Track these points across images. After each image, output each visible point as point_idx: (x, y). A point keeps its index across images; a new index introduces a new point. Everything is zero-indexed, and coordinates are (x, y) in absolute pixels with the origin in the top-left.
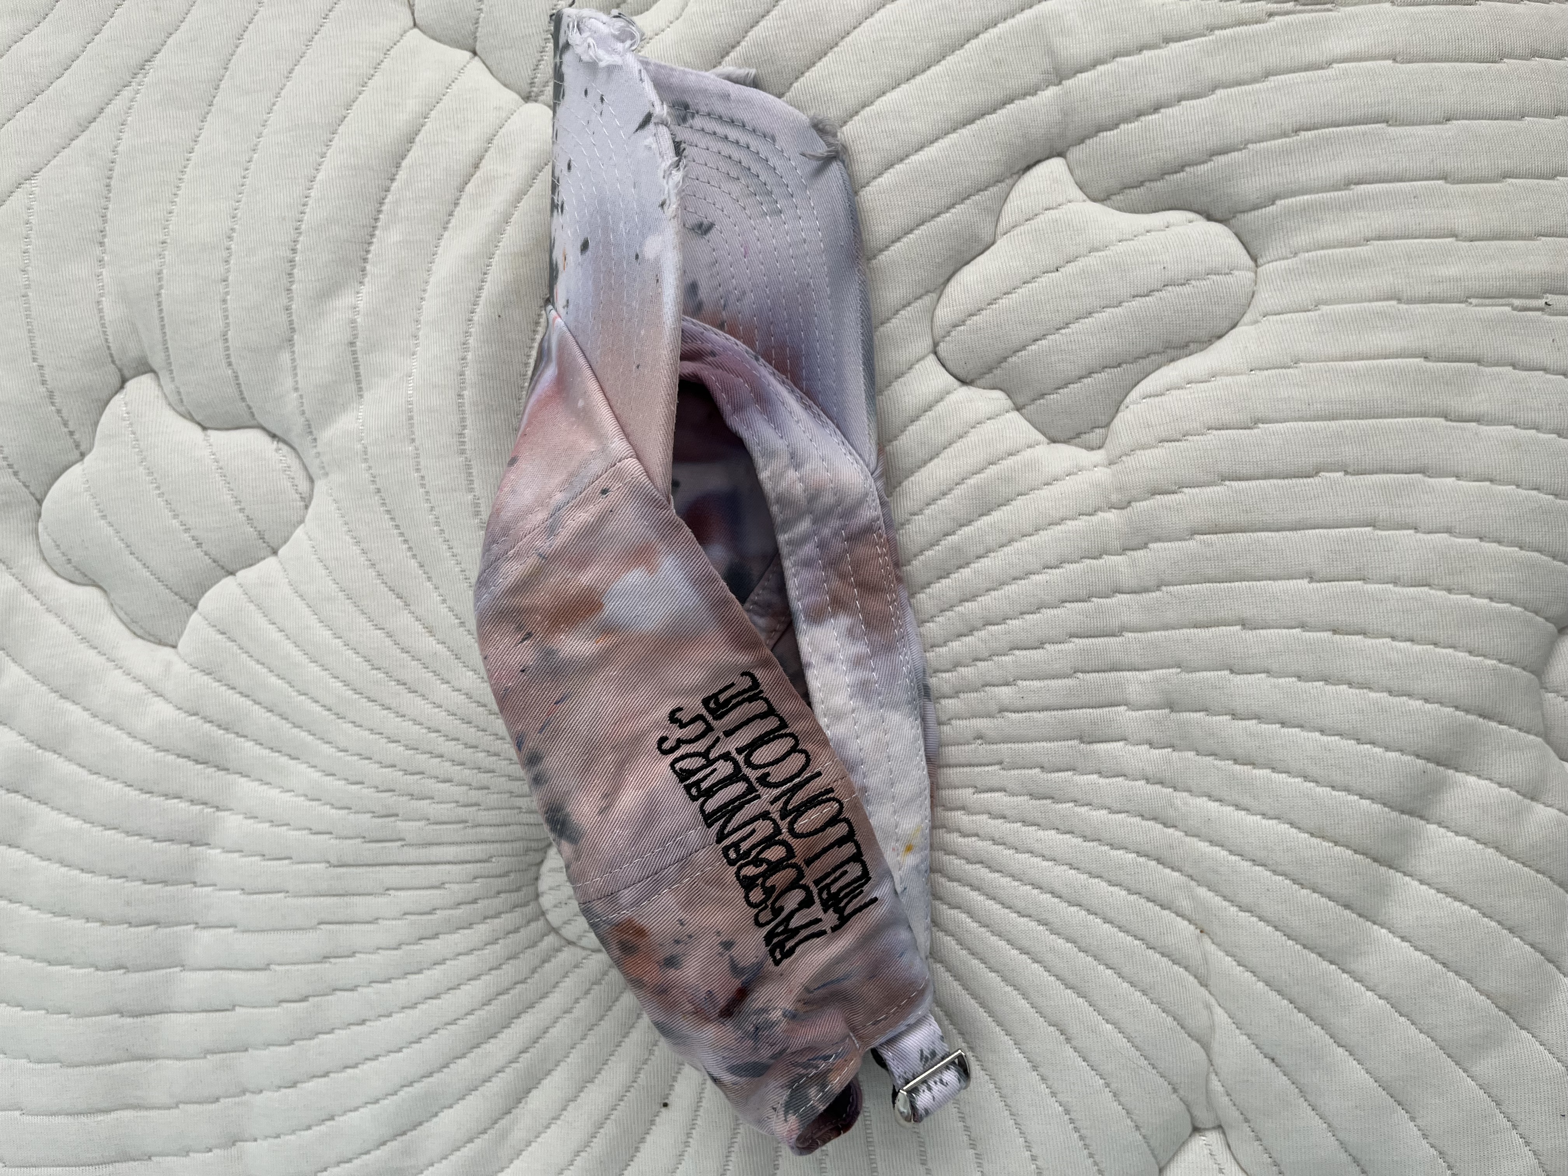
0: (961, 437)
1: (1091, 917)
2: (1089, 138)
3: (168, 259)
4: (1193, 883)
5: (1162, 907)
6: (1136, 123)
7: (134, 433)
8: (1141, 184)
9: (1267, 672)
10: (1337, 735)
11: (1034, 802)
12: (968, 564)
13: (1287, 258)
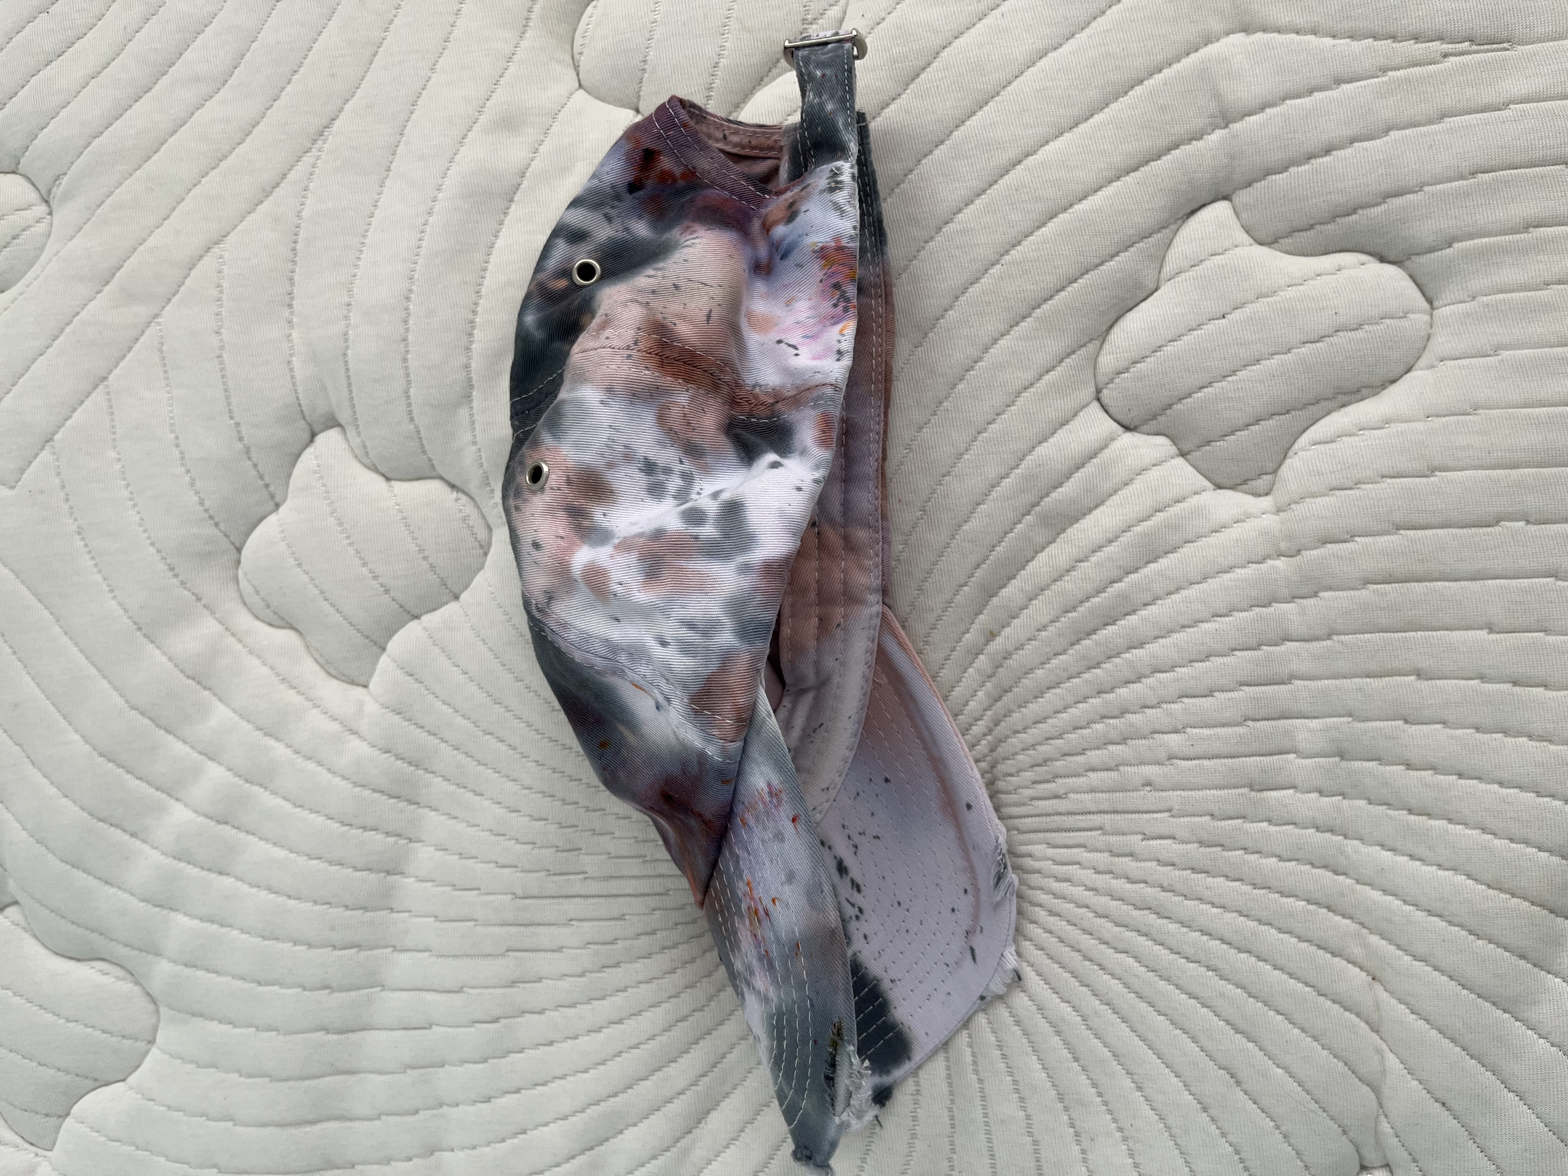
0: (1126, 484)
1: (1261, 964)
2: (1257, 181)
3: (352, 321)
4: (1365, 931)
5: (1334, 954)
6: (1307, 166)
7: (324, 485)
8: (1312, 227)
9: (1444, 723)
10: (1516, 787)
11: (1203, 849)
12: (1134, 611)
13: (1465, 302)
